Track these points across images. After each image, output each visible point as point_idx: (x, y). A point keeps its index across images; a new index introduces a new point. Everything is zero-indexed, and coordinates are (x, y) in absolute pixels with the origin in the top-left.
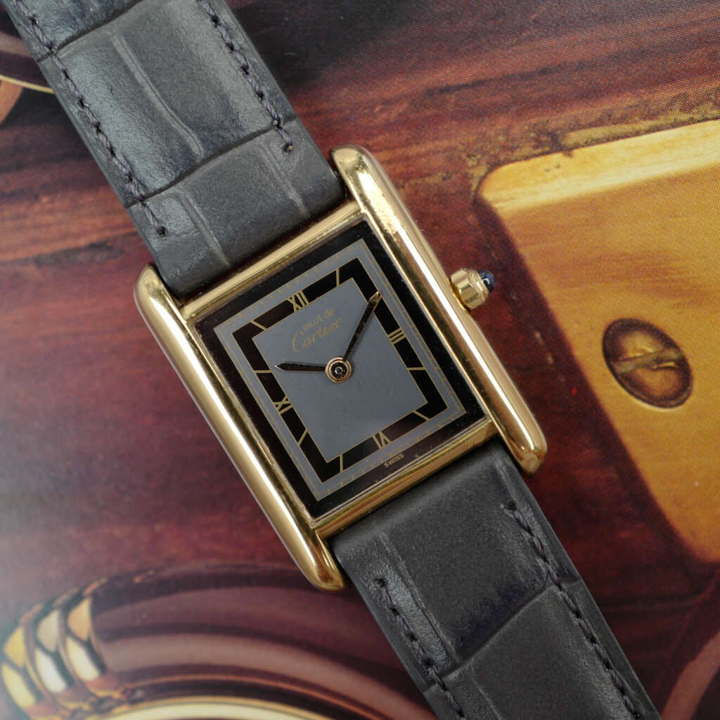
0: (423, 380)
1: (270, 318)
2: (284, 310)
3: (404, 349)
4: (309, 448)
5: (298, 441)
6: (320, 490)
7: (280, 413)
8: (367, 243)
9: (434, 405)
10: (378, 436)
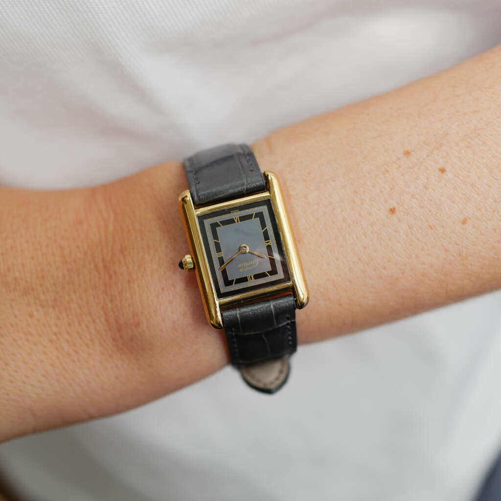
0: (215, 236)
1: (263, 275)
2: (257, 276)
3: (218, 249)
4: (263, 225)
5: (267, 229)
6: (264, 209)
7: (270, 240)
8: (220, 291)
9: (214, 226)
10: (238, 221)
